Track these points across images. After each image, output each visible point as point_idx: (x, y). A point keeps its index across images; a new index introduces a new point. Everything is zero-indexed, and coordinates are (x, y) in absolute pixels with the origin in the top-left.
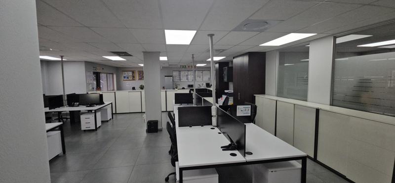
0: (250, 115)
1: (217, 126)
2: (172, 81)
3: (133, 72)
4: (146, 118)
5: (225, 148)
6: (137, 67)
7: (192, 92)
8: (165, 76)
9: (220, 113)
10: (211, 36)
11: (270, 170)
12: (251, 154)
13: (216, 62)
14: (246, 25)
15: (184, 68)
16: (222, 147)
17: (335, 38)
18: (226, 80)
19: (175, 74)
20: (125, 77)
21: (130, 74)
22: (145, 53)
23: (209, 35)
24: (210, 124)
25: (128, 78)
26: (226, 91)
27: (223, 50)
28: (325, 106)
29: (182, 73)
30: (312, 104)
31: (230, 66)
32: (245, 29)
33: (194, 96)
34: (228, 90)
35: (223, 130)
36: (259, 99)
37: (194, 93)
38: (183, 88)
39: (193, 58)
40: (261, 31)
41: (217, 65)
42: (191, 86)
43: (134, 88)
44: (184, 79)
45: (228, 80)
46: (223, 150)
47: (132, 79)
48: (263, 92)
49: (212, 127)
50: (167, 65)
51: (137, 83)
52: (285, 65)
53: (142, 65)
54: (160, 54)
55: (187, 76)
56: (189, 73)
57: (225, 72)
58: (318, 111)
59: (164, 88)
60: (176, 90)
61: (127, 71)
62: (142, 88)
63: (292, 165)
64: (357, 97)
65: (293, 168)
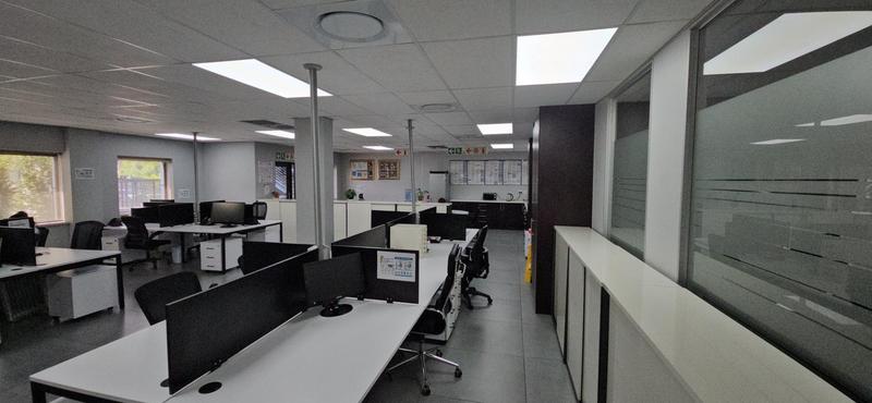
0: (413, 280)
2: (444, 183)
3: (370, 164)
8: (432, 172)
19: (456, 167)
20: (354, 173)
21: (365, 166)
22: (297, 121)
23: (307, 66)
25: (360, 175)
39: (410, 127)
44: (475, 179)
47: (368, 177)
55: (483, 172)
61: (356, 161)
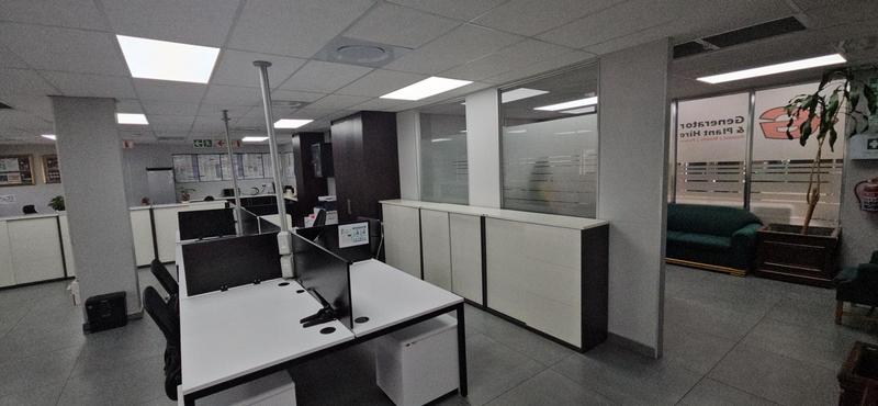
0: (367, 242)
1: (295, 277)
2: (172, 181)
3: (24, 161)
4: (79, 292)
5: (309, 322)
6: (37, 145)
7: (232, 205)
8: (149, 170)
9: (299, 247)
10: (264, 65)
11: (404, 343)
12: (367, 319)
13: (294, 133)
14: (343, 49)
15: (207, 145)
16: (302, 321)
17: (500, 92)
18: (319, 173)
19: (179, 162)
22: (58, 99)
23: (257, 63)
24: (279, 275)
25: (3, 178)
26: (321, 199)
27: (304, 104)
28: (493, 211)
29: (202, 160)
30: (476, 209)
31: (327, 141)
32: (340, 57)
33: (237, 215)
34: (327, 195)
35: (307, 284)
36: (389, 208)
37: (237, 209)
38: (210, 199)
39: (226, 119)
40: (377, 67)
41: (296, 141)
42: (228, 192)
43: (29, 210)
44: (209, 175)
45: (323, 173)
46: (305, 326)
47: (19, 181)
48: (395, 194)
49: (284, 281)
50: (151, 139)
51: (41, 193)
52: (434, 141)
53: (53, 137)
54: (118, 105)
55: (218, 166)
56: (225, 159)
57: (317, 156)
58: (483, 219)
59: (145, 201)
60: (184, 203)
62: (58, 204)
63: (442, 324)
64: (534, 190)
65: (444, 328)
